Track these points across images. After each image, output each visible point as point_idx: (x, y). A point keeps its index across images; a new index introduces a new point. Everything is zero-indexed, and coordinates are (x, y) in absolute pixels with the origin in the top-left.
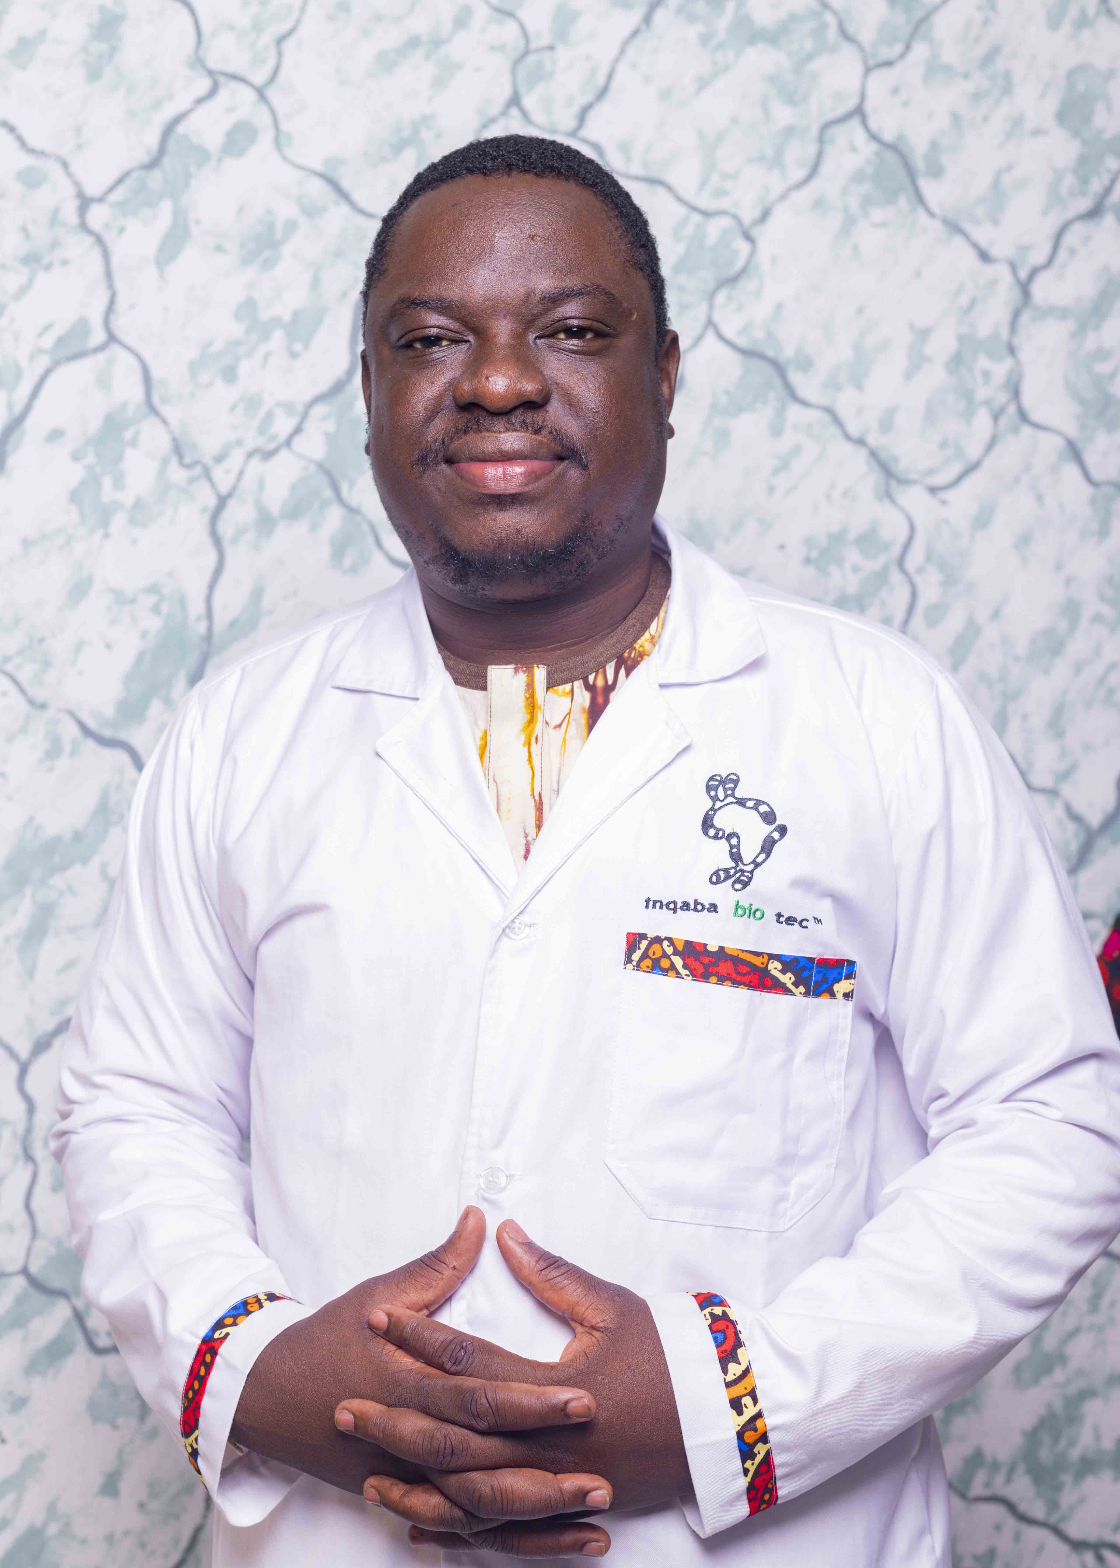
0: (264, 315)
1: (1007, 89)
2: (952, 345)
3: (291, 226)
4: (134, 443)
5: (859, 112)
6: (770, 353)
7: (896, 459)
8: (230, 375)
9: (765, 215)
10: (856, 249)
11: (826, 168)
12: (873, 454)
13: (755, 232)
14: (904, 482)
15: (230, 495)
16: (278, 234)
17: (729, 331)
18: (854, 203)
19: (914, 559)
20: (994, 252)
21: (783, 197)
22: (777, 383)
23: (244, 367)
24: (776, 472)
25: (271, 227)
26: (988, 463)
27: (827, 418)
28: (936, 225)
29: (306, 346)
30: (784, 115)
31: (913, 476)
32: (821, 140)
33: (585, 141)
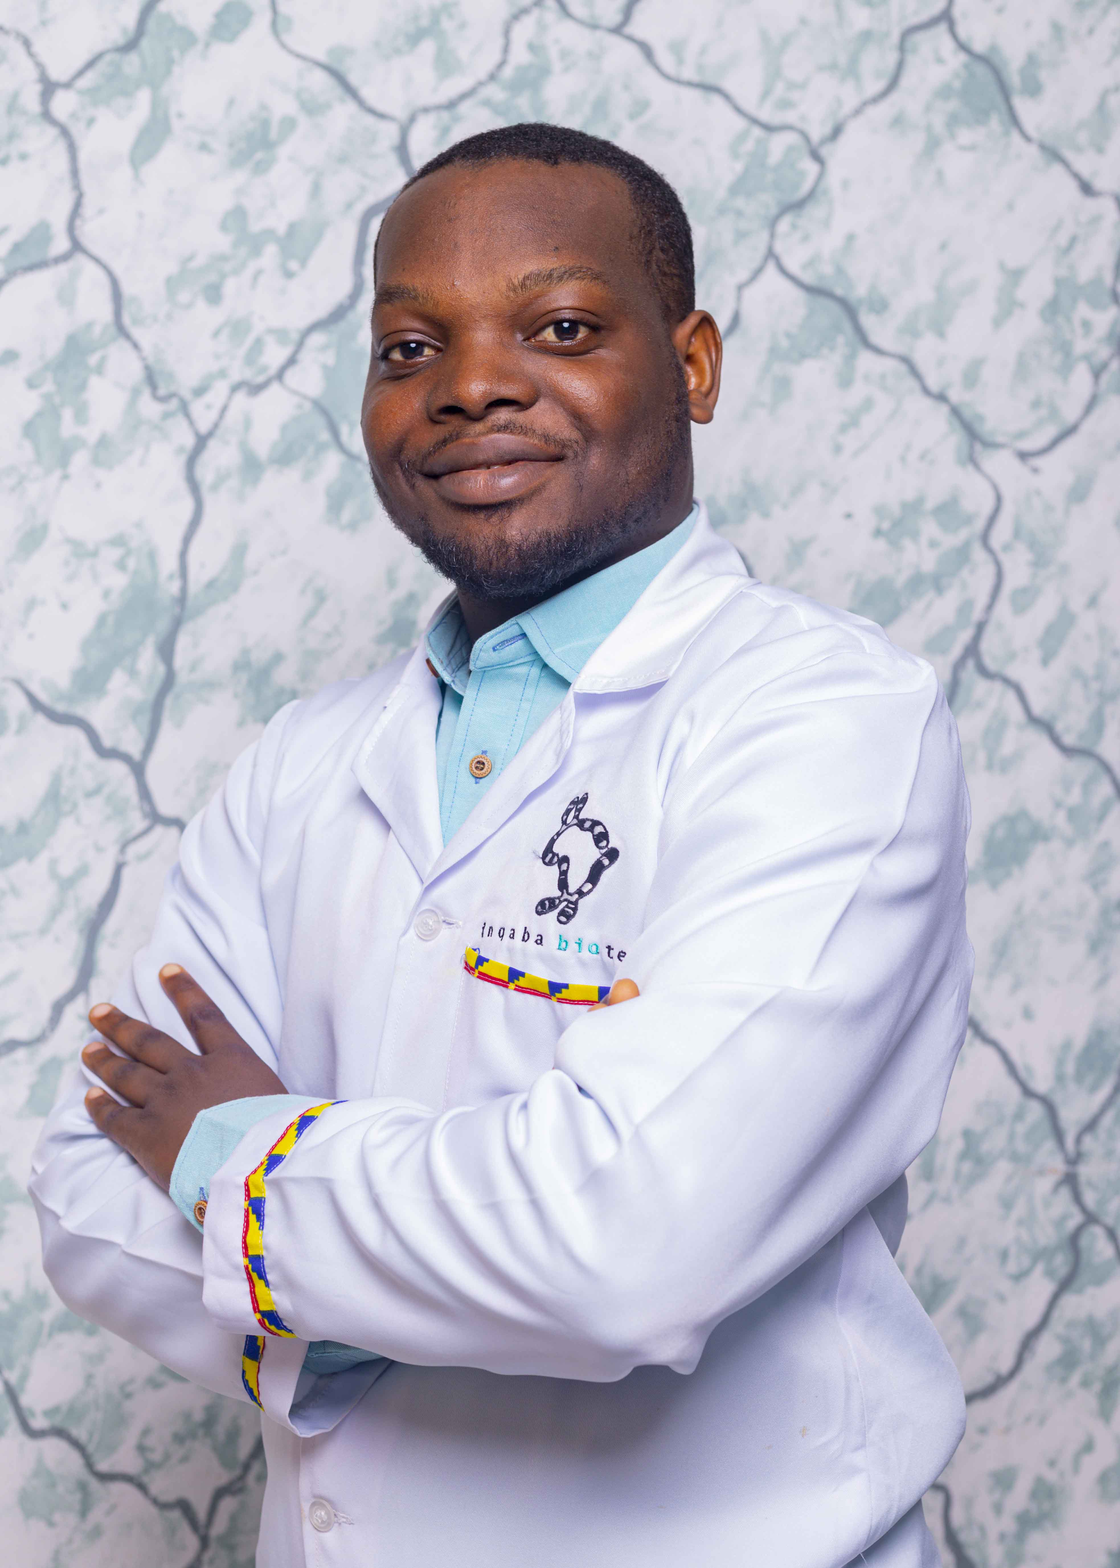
0: (255, 227)
2: (1048, 290)
3: (289, 124)
4: (100, 370)
5: (946, 17)
6: (839, 291)
7: (981, 418)
8: (214, 294)
9: (837, 132)
10: (940, 174)
11: (908, 80)
12: (955, 412)
13: (824, 151)
14: (990, 445)
15: (210, 434)
16: (273, 134)
17: (793, 265)
18: (938, 122)
19: (1001, 534)
20: (1099, 184)
21: (858, 112)
22: (847, 326)
23: (230, 286)
24: (843, 428)
25: (265, 124)
26: (1087, 427)
27: (903, 368)
28: (1032, 150)
29: (303, 263)
30: (860, 18)
31: (1000, 439)
32: (902, 48)
33: (631, 39)
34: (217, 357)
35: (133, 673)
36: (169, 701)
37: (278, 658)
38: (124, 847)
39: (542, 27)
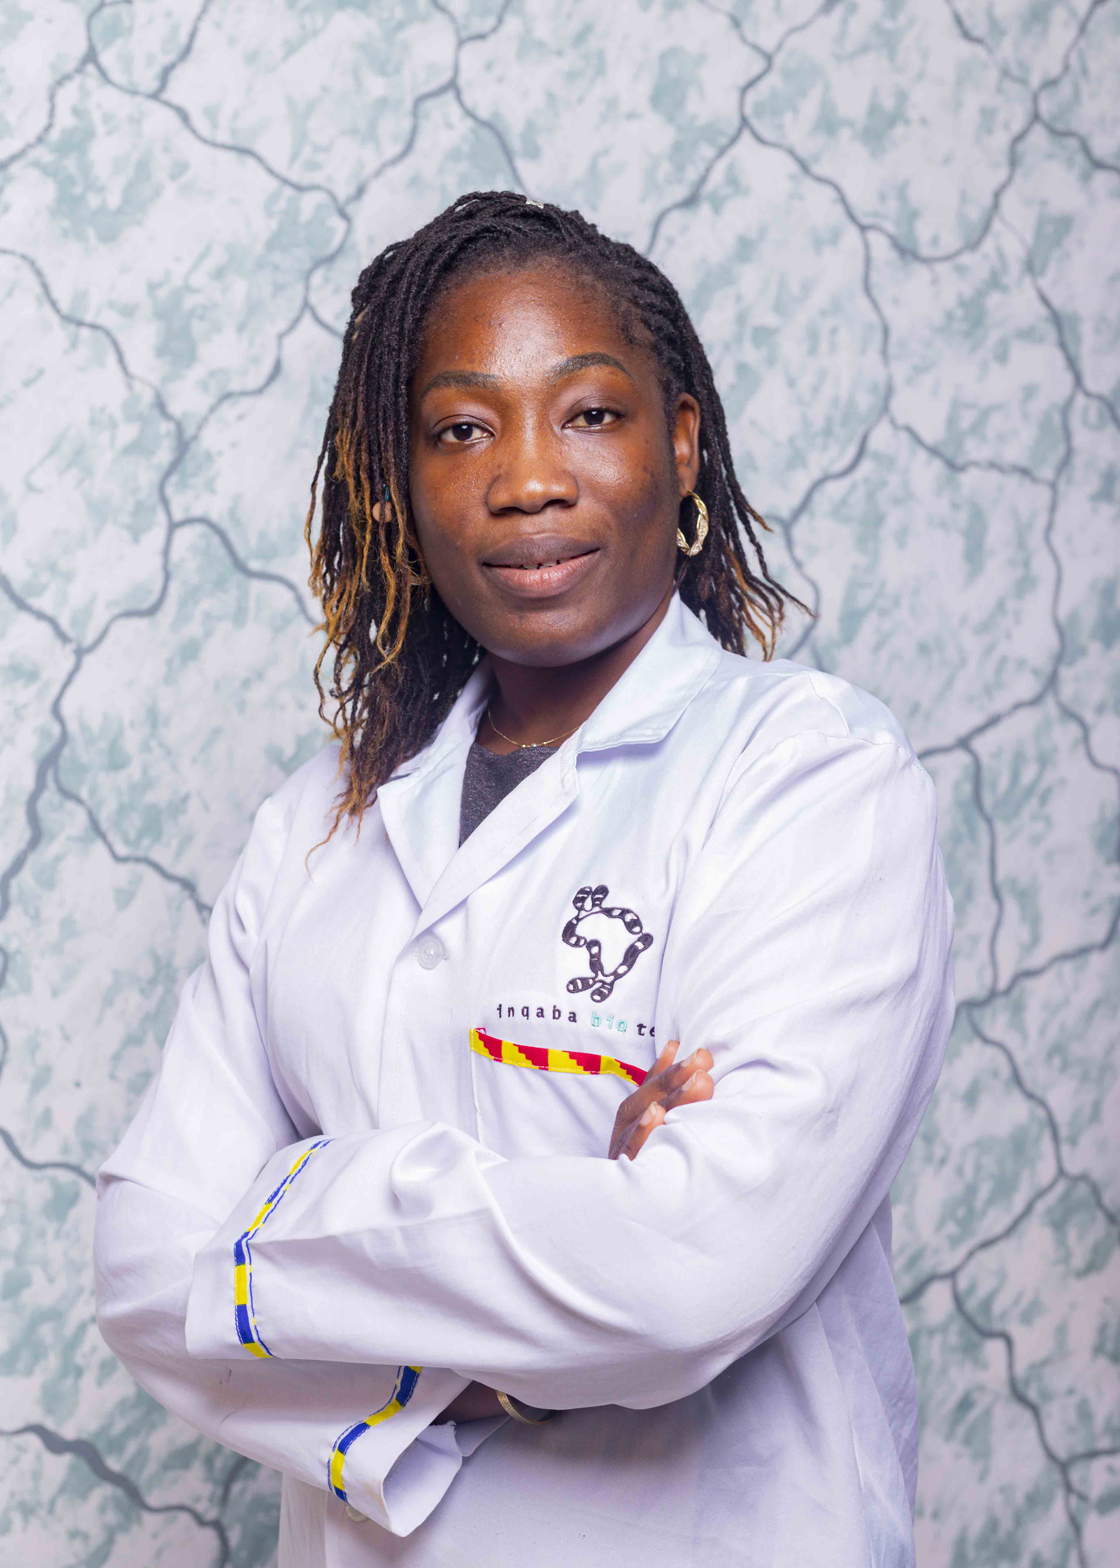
1: (601, 70)
5: (453, 86)
9: (361, 191)
11: (422, 143)
13: (350, 209)
17: (326, 314)
18: (450, 183)
21: (379, 173)
30: (376, 86)
32: (415, 114)
33: (168, 104)
39: (85, 93)
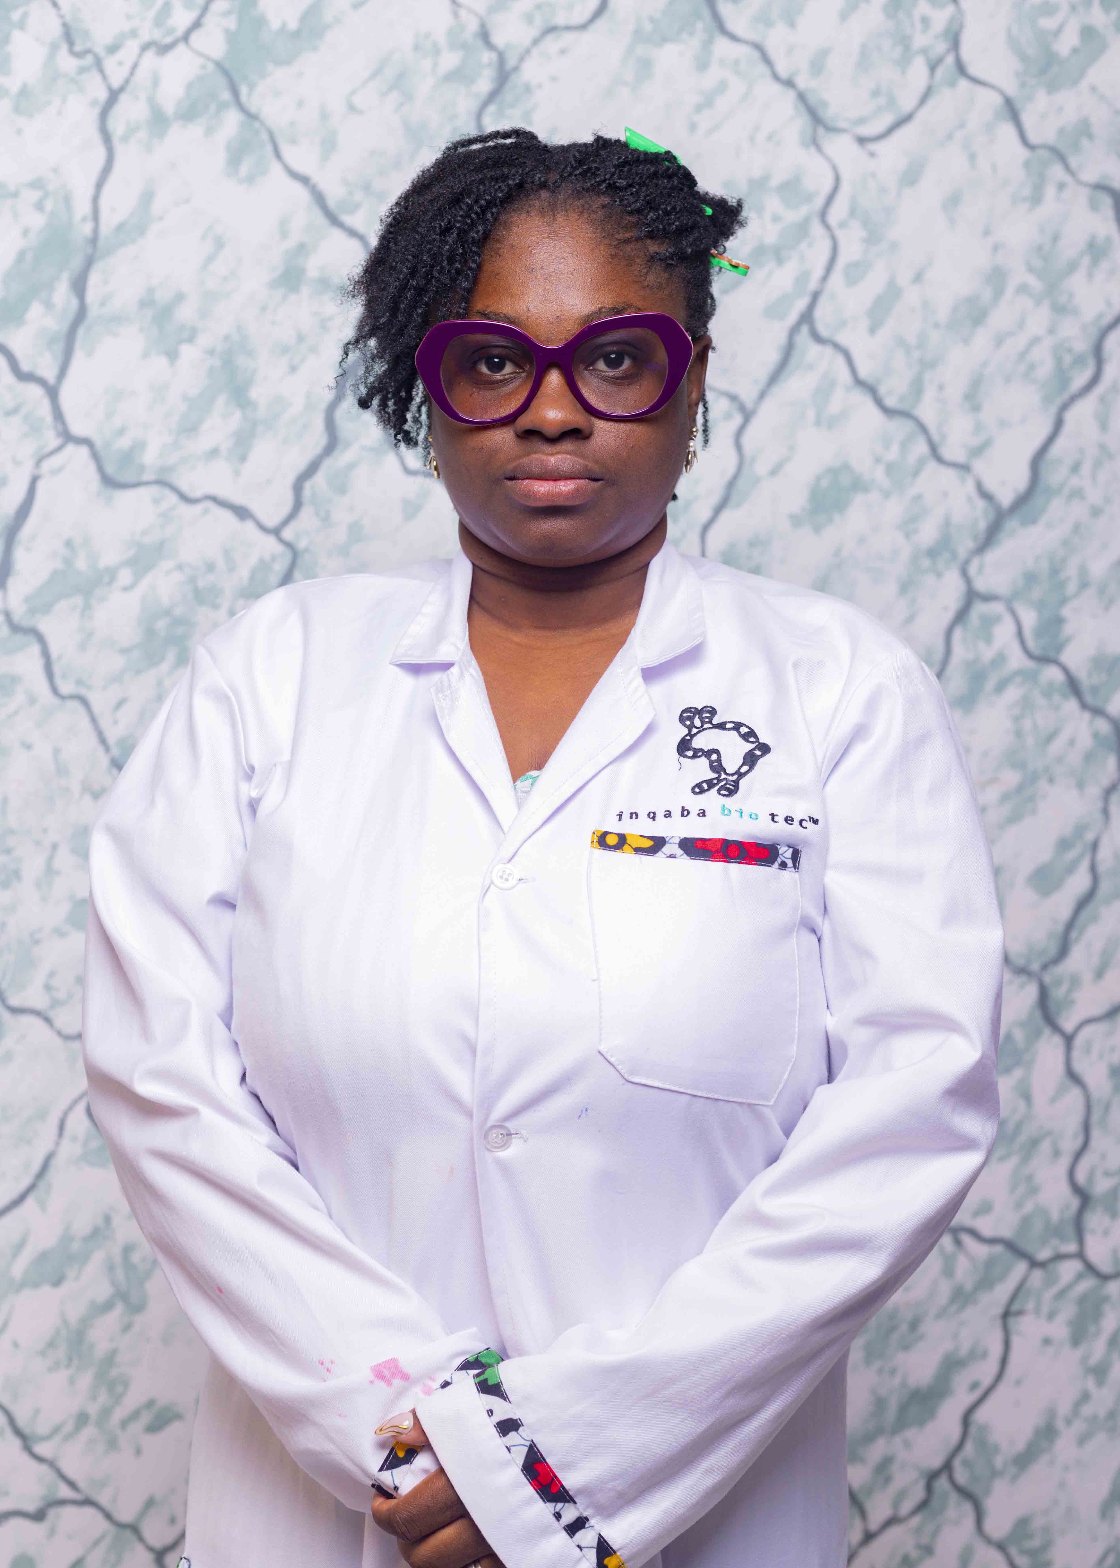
34: (129, 17)
35: (49, 305)
36: (81, 331)
37: (180, 297)
38: (39, 462)
